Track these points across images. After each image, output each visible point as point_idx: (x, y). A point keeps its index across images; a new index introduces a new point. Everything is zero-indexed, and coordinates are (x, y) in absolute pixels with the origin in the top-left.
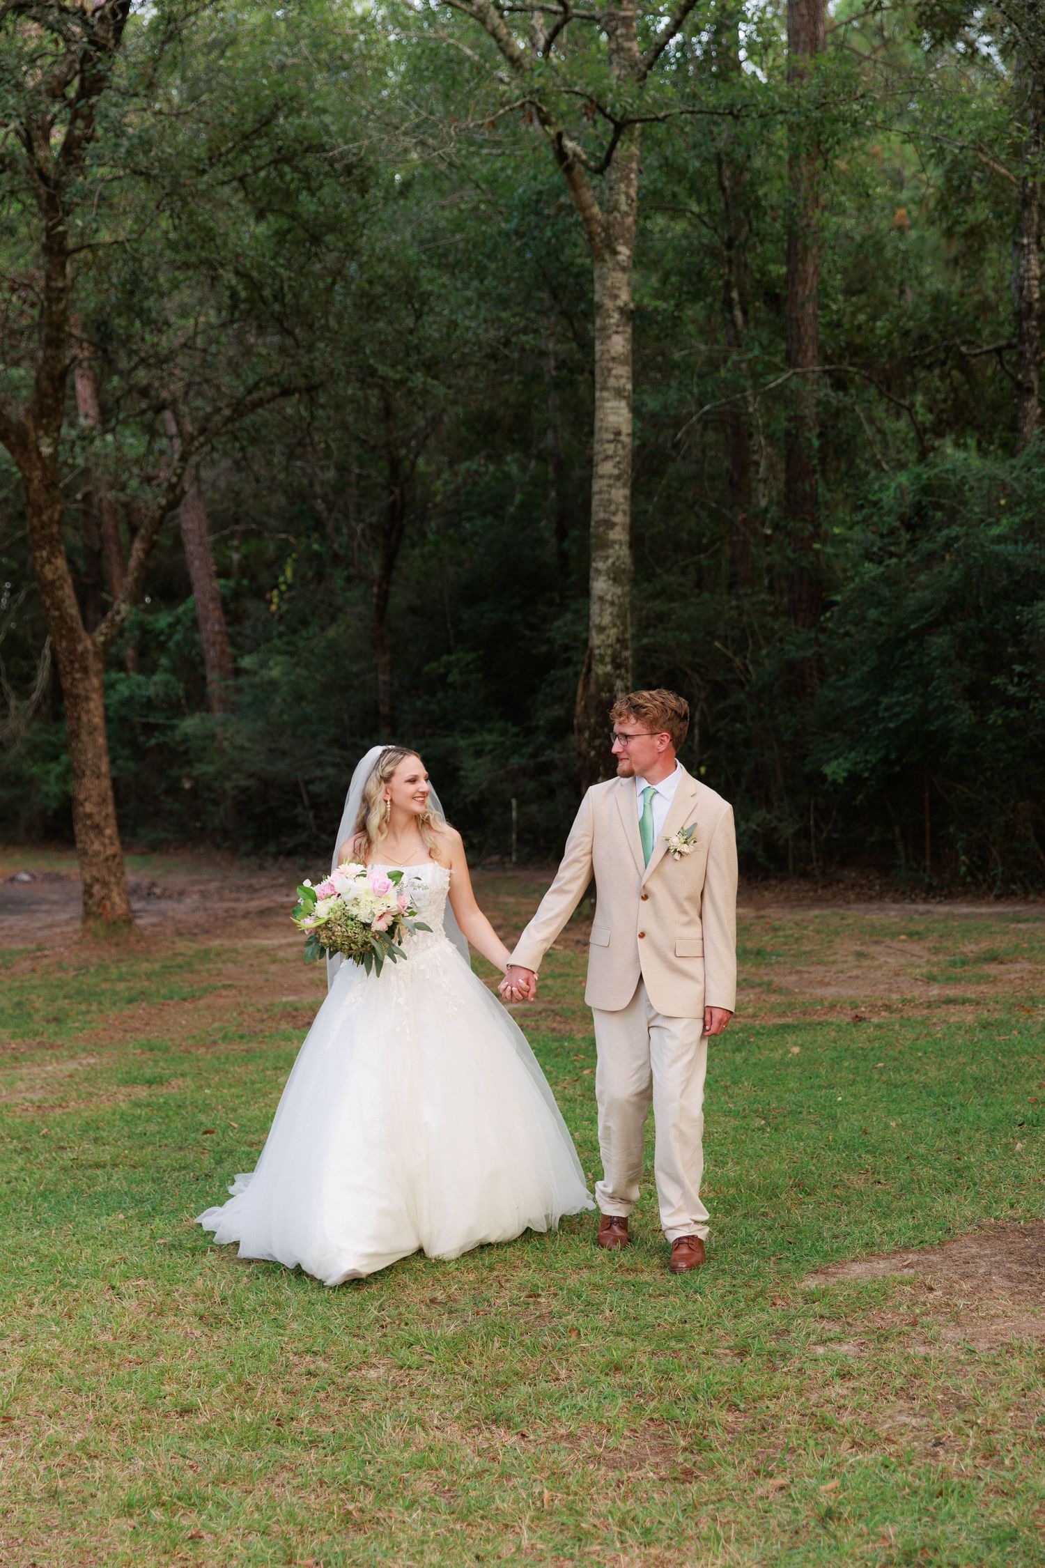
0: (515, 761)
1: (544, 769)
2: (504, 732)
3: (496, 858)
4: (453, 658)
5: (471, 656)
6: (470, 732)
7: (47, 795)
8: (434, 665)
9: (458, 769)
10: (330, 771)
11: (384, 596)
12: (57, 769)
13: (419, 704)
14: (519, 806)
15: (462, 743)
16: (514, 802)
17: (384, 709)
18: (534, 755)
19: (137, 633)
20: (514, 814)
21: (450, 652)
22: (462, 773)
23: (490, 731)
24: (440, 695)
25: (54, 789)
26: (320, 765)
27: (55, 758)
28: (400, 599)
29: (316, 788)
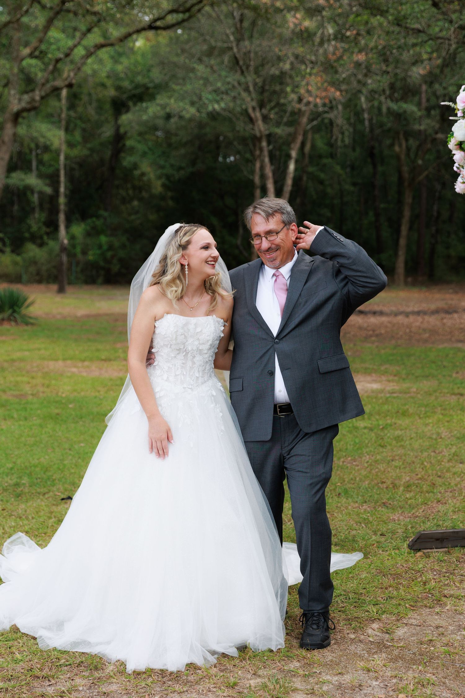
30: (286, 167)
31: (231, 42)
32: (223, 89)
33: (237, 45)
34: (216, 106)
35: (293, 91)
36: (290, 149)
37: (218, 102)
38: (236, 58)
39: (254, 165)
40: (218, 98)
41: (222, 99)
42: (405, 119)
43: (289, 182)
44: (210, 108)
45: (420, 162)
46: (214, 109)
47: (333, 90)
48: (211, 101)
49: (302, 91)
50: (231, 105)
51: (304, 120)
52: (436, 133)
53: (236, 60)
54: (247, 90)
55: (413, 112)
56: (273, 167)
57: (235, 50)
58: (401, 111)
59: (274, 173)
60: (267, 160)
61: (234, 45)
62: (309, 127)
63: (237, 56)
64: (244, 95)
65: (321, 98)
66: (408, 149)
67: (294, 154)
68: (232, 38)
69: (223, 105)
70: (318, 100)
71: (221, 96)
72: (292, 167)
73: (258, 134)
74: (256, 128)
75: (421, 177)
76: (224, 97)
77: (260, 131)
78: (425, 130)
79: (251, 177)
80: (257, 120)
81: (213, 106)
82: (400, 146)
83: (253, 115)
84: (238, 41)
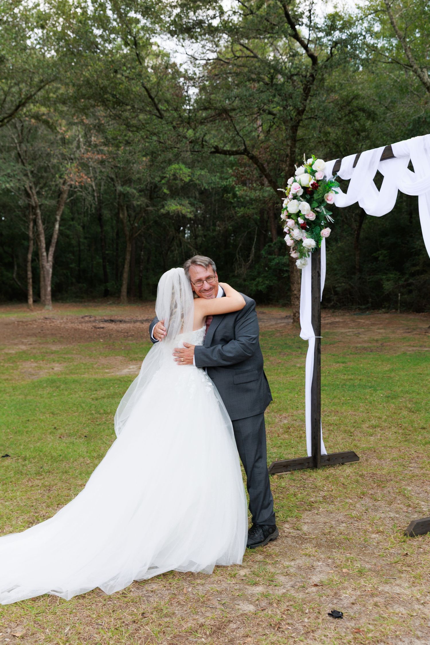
0: (401, 283)
1: (410, 285)
2: (395, 274)
3: (394, 310)
4: (380, 252)
5: (385, 252)
6: (386, 274)
7: (252, 290)
8: (374, 254)
9: (383, 285)
10: (343, 284)
11: (358, 234)
12: (255, 283)
13: (369, 266)
14: (401, 296)
15: (384, 277)
16: (399, 294)
17: (357, 267)
18: (405, 281)
19: (279, 244)
20: (399, 298)
21: (379, 251)
22: (384, 286)
23: (392, 274)
24: (375, 263)
25: (254, 288)
26: (338, 283)
27: (254, 279)
28: (362, 235)
29: (338, 289)
30: (54, 226)
31: (16, 144)
32: (12, 174)
33: (20, 146)
34: (8, 185)
35: (60, 177)
36: (56, 215)
37: (8, 182)
38: (19, 154)
39: (29, 225)
40: (9, 180)
41: (11, 181)
42: (128, 197)
43: (55, 236)
44: (4, 186)
45: (136, 225)
46: (6, 187)
47: (86, 177)
48: (4, 182)
49: (66, 177)
50: (18, 184)
51: (65, 196)
52: (147, 206)
53: (19, 155)
54: (26, 175)
55: (133, 193)
56: (44, 226)
57: (19, 149)
58: (125, 192)
59: (45, 230)
60: (40, 222)
61: (18, 145)
62: (68, 200)
63: (20, 152)
64: (24, 178)
65: (79, 183)
66: (129, 216)
67: (58, 218)
68: (16, 141)
69: (12, 185)
70: (77, 183)
71: (11, 179)
72: (57, 226)
73: (34, 205)
74: (33, 200)
75: (137, 234)
76: (13, 180)
77: (35, 203)
78: (141, 205)
79: (27, 233)
80: (33, 195)
81: (5, 185)
82: (123, 214)
83: (30, 192)
84: (20, 143)
